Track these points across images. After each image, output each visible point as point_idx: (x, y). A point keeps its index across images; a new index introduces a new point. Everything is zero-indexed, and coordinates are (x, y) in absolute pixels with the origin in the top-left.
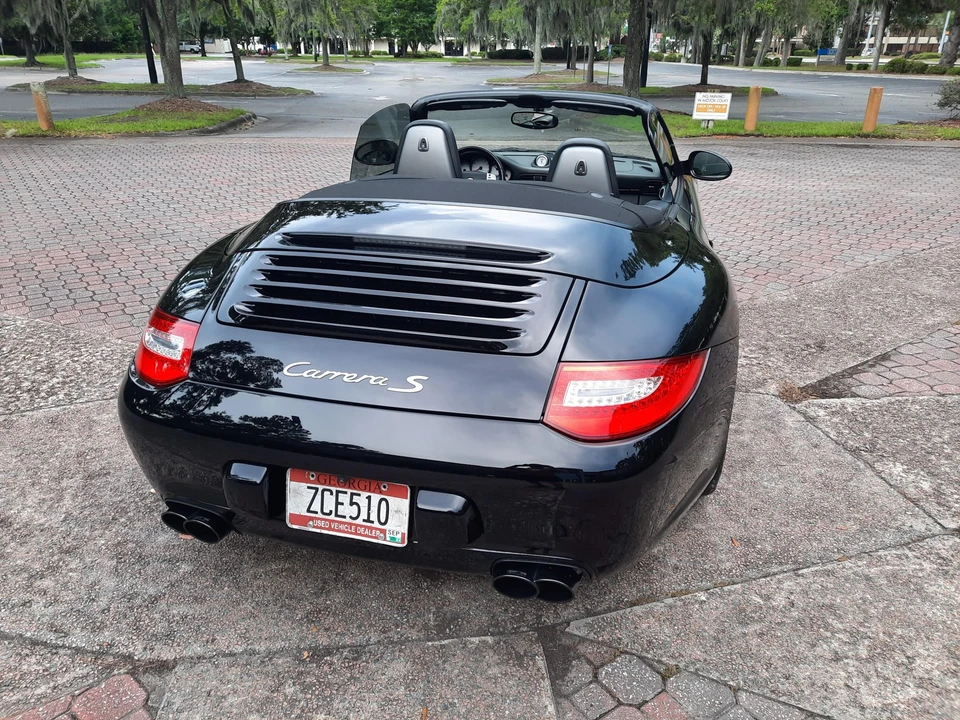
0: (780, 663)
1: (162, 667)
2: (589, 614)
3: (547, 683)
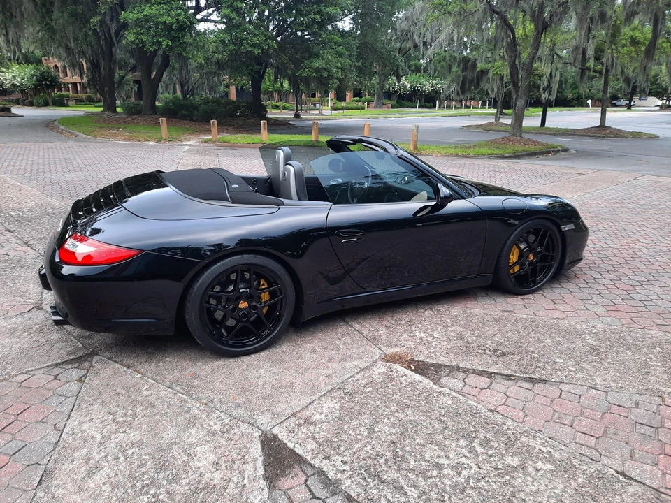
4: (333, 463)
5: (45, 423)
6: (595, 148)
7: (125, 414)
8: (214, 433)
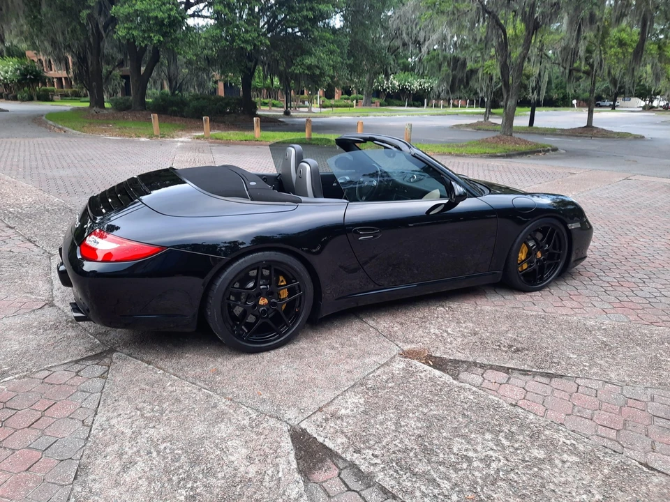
3: (80, 358)
4: (364, 456)
5: (72, 419)
6: (583, 148)
7: (152, 410)
8: (244, 428)
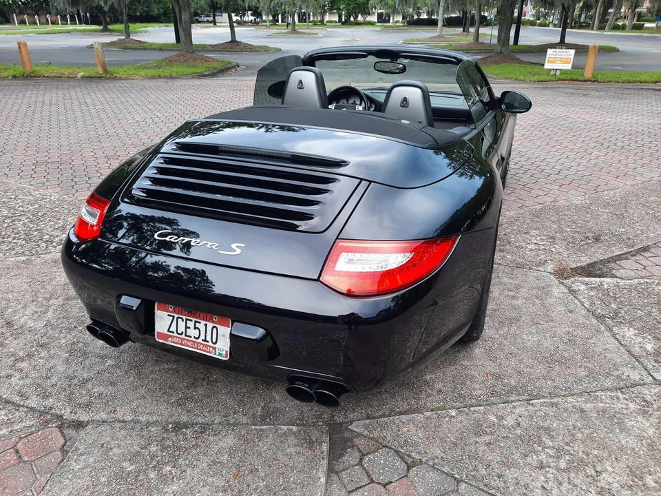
0: (497, 466)
1: (79, 425)
2: (368, 417)
3: (325, 462)
